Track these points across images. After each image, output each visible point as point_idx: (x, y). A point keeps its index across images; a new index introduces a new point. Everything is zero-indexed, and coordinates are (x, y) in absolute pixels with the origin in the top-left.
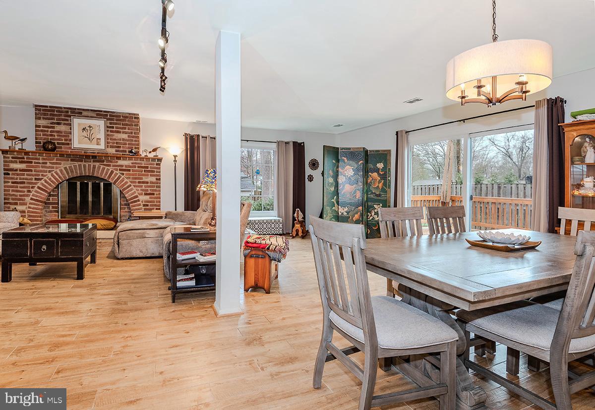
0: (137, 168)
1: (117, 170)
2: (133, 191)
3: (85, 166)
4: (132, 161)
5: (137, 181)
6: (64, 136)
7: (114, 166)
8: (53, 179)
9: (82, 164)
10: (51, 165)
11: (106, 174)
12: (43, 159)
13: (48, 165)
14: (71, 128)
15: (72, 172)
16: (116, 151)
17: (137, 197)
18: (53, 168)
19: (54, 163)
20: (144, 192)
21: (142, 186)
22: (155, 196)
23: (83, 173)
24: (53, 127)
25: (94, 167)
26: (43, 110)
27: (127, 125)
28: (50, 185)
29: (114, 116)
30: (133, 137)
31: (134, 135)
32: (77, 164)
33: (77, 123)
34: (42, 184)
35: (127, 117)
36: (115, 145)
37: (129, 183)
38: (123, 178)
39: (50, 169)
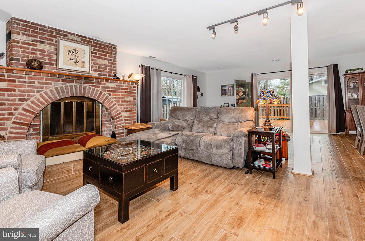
0: (120, 90)
1: (105, 91)
2: (117, 109)
3: (76, 87)
5: (121, 100)
6: (47, 56)
7: (102, 87)
8: (41, 99)
9: (74, 84)
10: (39, 85)
11: (96, 95)
12: (30, 78)
13: (36, 84)
14: (56, 48)
15: (63, 92)
16: (99, 74)
17: (120, 113)
18: (42, 87)
19: (43, 82)
20: (125, 110)
21: (123, 105)
22: (133, 112)
23: (75, 93)
24: (36, 45)
25: (85, 88)
26: (23, 25)
27: (107, 53)
28: (38, 106)
29: (97, 44)
30: (112, 63)
31: (112, 62)
32: (68, 85)
33: (63, 44)
34: (28, 105)
35: (107, 46)
36: (98, 69)
37: (115, 102)
38: (110, 98)
39: (39, 89)
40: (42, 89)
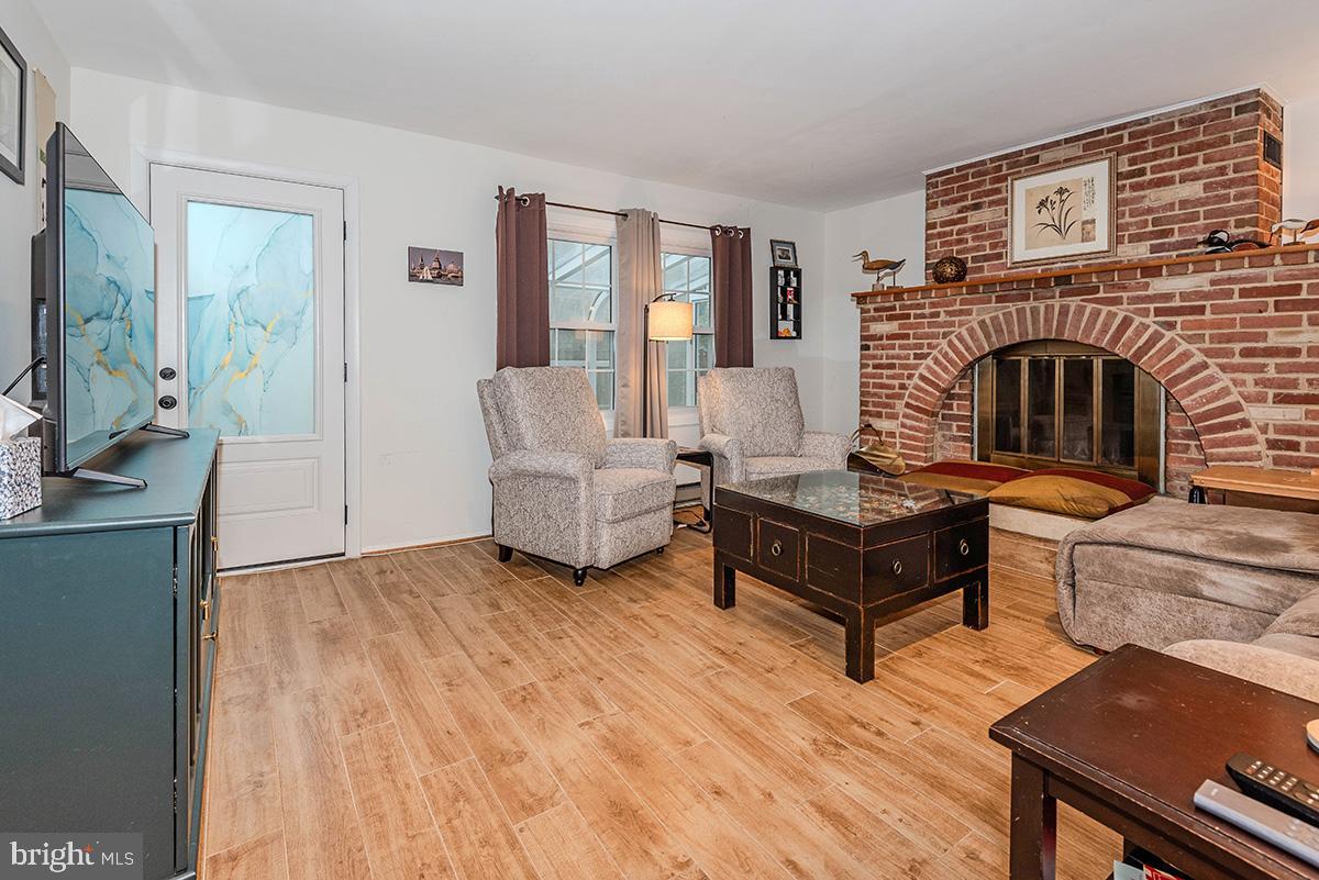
0: (1234, 300)
1: (1145, 313)
2: (1215, 387)
3: (1034, 311)
4: (1210, 275)
5: (1238, 347)
6: (990, 236)
7: (1132, 300)
8: (951, 354)
9: (1028, 305)
10: (948, 318)
11: (1104, 331)
12: (933, 305)
13: (943, 318)
14: (1006, 209)
15: (999, 331)
16: (1154, 249)
17: (1235, 408)
18: (952, 324)
19: (955, 311)
20: (1271, 392)
21: (1259, 369)
23: (1031, 333)
24: (964, 220)
25: (1064, 311)
26: (943, 183)
27: (1200, 147)
28: (945, 369)
29: (1145, 133)
30: (1230, 184)
31: (1230, 175)
32: (1013, 309)
33: (1024, 190)
34: (929, 368)
35: (1201, 119)
36: (1150, 228)
37: (1198, 358)
38: (1172, 340)
39: (946, 330)
40: (952, 329)
